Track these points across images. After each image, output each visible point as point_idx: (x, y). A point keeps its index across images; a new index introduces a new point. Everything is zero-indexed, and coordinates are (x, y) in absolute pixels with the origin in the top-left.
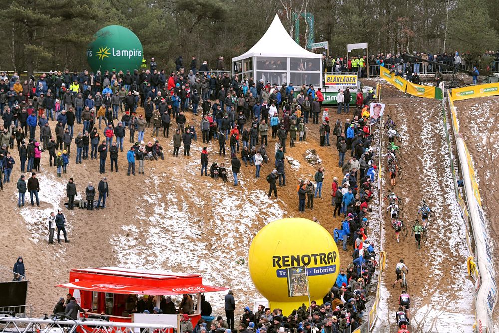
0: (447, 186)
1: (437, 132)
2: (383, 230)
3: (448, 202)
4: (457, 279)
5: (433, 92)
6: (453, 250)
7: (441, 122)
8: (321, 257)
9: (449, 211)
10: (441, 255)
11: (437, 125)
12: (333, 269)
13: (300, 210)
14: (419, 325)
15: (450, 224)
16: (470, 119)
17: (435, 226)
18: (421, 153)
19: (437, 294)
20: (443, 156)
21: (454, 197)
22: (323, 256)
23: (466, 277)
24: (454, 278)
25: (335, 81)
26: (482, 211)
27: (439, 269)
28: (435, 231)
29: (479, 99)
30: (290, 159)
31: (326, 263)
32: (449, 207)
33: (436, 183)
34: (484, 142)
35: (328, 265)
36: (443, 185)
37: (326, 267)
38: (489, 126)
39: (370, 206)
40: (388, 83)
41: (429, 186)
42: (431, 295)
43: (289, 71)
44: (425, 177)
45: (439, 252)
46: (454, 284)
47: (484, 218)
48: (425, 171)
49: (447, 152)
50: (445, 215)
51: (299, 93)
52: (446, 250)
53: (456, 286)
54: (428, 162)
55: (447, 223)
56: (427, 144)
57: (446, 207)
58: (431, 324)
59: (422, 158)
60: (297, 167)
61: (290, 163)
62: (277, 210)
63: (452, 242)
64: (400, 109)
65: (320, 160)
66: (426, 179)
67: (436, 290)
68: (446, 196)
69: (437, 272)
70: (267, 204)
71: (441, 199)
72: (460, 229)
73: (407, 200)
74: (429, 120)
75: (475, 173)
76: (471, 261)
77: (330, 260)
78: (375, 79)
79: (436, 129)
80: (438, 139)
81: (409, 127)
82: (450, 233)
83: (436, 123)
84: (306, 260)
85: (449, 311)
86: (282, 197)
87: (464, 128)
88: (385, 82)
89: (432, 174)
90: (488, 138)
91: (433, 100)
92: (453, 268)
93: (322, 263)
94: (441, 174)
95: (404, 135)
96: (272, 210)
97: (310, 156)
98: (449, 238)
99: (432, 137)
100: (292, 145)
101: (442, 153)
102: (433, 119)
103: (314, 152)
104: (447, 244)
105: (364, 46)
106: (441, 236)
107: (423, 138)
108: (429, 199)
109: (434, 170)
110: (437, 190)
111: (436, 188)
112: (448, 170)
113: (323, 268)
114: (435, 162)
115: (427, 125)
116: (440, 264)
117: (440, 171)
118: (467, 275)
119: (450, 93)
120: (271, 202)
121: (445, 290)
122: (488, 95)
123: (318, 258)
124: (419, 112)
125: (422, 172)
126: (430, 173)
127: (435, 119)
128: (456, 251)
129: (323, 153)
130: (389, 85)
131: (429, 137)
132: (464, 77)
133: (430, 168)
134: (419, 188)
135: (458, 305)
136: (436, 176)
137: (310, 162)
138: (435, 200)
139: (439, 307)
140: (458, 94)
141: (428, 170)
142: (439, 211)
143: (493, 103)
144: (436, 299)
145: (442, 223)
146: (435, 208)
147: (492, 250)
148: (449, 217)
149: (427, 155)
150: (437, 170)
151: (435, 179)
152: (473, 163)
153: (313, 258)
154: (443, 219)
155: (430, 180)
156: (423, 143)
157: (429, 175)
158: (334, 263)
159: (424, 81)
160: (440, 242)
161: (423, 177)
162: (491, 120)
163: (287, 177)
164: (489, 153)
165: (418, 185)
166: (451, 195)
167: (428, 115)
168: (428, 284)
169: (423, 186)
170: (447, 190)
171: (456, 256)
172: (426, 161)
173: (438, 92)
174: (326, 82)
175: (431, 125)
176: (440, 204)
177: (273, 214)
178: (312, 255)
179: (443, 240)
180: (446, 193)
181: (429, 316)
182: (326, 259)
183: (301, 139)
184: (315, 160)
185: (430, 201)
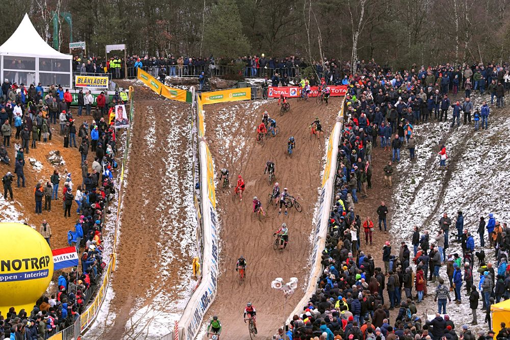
0: (186, 189)
1: (184, 135)
2: (118, 232)
3: (186, 204)
4: (183, 279)
5: (185, 96)
6: (183, 252)
7: (189, 125)
8: (32, 262)
9: (185, 213)
10: (172, 256)
11: (185, 128)
12: (45, 274)
13: (37, 212)
14: (132, 326)
15: (184, 226)
16: (217, 122)
17: (170, 228)
18: (166, 155)
19: (161, 294)
20: (187, 159)
21: (192, 199)
22: (34, 261)
23: (192, 277)
24: (180, 279)
25: (85, 82)
26: (216, 213)
27: (167, 270)
28: (169, 233)
29: (228, 103)
30: (32, 160)
31: (38, 268)
32: (186, 209)
33: (176, 185)
34: (227, 146)
35: (39, 269)
36: (183, 187)
37: (38, 272)
38: (234, 130)
39: (109, 208)
40: (145, 85)
41: (170, 188)
42: (154, 295)
43: (37, 71)
44: (167, 179)
45: (170, 254)
46: (179, 284)
47: (217, 219)
48: (167, 174)
49: (191, 154)
50: (180, 217)
51: (47, 93)
52: (177, 251)
53: (181, 286)
54: (172, 165)
55: (182, 225)
56: (172, 147)
57: (182, 209)
58: (144, 324)
59: (167, 161)
60: (39, 168)
61: (32, 164)
62: (13, 212)
63: (183, 244)
64: (151, 112)
65: (63, 162)
66: (167, 181)
67: (160, 291)
68: (184, 198)
69: (165, 273)
70: (3, 206)
71: (179, 201)
72: (193, 230)
73: (147, 202)
74: (178, 123)
75: (215, 176)
76: (197, 262)
77: (43, 265)
78: (132, 81)
79: (184, 132)
80: (184, 142)
81: (157, 129)
82: (183, 234)
83: (183, 127)
84: (17, 265)
85: (167, 311)
86: (19, 199)
87: (210, 131)
88: (142, 84)
89: (174, 176)
90: (231, 142)
91: (184, 103)
92: (181, 269)
93: (33, 268)
94: (183, 176)
95: (151, 137)
96: (7, 212)
97: (53, 157)
98: (182, 240)
99: (178, 140)
100: (34, 146)
101: (187, 156)
102: (182, 122)
103: (58, 153)
104: (179, 245)
105: (122, 47)
106: (174, 237)
107: (170, 140)
108: (168, 201)
109: (176, 173)
110: (177, 192)
111: (176, 191)
112: (189, 172)
113: (34, 272)
114: (178, 165)
115: (175, 128)
116: (169, 265)
117: (182, 174)
118: (193, 275)
119: (200, 97)
120: (7, 204)
121: (168, 291)
122: (237, 99)
123: (29, 263)
124: (169, 115)
125: (164, 174)
126: (172, 175)
127: (184, 122)
128: (187, 252)
129: (67, 155)
130: (145, 87)
131: (176, 140)
132: (218, 81)
133: (172, 171)
134: (159, 190)
135: (177, 306)
136: (177, 179)
137: (53, 163)
138: (174, 201)
139: (159, 307)
140: (209, 98)
141: (171, 172)
142: (176, 212)
143: (240, 107)
144: (159, 299)
145: (177, 225)
146: (172, 210)
147: (219, 251)
148: (185, 219)
149: (171, 158)
150: (179, 173)
151: (176, 181)
152: (214, 166)
153: (23, 263)
154: (179, 221)
155: (171, 183)
156: (169, 146)
157: (170, 178)
158: (46, 268)
159: (180, 84)
160: (172, 243)
161: (165, 179)
162: (237, 125)
163: (26, 179)
164: (230, 156)
165: (159, 187)
166: (189, 197)
167: (177, 118)
168: (154, 285)
169: (163, 188)
170: (186, 192)
171: (185, 257)
172: (169, 163)
173: (189, 95)
174: (76, 83)
175: (179, 128)
176: (178, 206)
177: (8, 216)
178: (23, 260)
179: (175, 241)
180: (184, 195)
181: (146, 317)
182: (38, 264)
183: (45, 140)
184: (59, 161)
185: (168, 203)
